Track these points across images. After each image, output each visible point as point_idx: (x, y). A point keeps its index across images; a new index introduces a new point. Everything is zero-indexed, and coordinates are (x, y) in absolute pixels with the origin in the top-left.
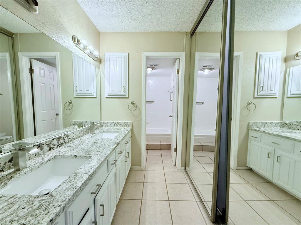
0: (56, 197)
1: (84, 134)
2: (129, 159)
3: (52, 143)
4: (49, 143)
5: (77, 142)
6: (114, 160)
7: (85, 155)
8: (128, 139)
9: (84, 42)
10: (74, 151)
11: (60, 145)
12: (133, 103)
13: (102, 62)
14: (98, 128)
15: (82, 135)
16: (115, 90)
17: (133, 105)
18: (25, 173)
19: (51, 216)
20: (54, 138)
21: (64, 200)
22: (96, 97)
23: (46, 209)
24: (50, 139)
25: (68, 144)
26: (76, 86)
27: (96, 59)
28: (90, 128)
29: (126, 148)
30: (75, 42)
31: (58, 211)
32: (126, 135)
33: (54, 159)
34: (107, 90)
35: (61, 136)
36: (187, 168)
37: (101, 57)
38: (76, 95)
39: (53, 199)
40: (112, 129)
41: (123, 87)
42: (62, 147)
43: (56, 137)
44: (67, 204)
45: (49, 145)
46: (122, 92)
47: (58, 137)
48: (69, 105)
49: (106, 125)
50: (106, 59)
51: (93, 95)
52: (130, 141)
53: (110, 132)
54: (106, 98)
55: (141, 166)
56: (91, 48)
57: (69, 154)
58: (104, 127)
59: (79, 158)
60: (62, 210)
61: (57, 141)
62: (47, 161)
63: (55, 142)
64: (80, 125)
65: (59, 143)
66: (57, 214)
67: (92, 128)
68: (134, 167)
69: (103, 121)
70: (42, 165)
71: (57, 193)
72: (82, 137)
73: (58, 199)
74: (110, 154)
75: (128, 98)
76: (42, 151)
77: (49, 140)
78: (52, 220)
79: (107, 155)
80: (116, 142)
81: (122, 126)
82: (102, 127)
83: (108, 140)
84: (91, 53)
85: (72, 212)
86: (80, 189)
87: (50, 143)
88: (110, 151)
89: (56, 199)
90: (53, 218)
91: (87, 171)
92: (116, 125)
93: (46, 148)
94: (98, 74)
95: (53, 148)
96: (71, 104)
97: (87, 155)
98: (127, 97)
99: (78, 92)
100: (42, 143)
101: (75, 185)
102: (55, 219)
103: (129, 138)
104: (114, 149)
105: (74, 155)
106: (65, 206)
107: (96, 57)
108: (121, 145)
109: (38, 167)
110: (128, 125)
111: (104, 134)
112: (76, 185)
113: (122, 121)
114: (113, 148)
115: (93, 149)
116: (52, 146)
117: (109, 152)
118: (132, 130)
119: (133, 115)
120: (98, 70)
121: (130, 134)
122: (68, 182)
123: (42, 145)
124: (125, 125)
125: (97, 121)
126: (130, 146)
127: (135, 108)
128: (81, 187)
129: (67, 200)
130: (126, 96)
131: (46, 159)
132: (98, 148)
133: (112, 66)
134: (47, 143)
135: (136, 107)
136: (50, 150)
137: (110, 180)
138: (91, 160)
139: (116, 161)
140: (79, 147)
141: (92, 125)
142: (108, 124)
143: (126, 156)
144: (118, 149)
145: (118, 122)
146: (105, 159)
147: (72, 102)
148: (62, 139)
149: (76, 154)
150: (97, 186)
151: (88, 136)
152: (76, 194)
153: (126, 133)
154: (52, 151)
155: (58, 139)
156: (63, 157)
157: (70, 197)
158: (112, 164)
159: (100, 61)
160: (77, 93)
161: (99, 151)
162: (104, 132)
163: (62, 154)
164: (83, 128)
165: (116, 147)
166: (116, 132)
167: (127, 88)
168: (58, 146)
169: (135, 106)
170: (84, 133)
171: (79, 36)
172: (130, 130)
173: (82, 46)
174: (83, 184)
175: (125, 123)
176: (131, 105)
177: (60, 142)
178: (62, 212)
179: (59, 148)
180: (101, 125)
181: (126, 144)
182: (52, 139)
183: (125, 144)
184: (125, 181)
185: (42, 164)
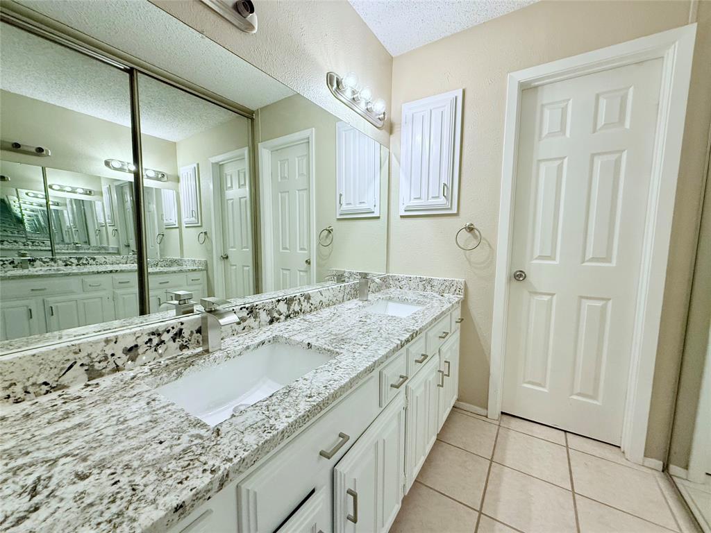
0: (222, 440)
1: (345, 299)
2: (452, 383)
3: (277, 309)
4: (270, 308)
5: (326, 313)
6: (401, 377)
7: (327, 347)
8: (451, 324)
9: (349, 82)
10: (311, 334)
11: (292, 316)
12: (470, 229)
13: (396, 130)
14: (379, 289)
15: (341, 300)
16: (424, 196)
17: (469, 235)
18: (215, 360)
19: (185, 492)
20: (280, 298)
21: (231, 456)
22: (379, 218)
23: (189, 464)
24: (273, 300)
25: (308, 317)
26: (341, 195)
27: (380, 124)
28: (358, 285)
29: (444, 349)
30: (332, 86)
31: (203, 485)
32: (443, 313)
33: (272, 342)
34: (405, 199)
35: (294, 295)
36: (674, 469)
37: (394, 117)
38: (341, 215)
39: (215, 443)
40: (411, 295)
41: (445, 185)
42: (293, 321)
43: (284, 298)
44: (235, 472)
45: (269, 312)
46: (442, 200)
47: (288, 297)
48: (327, 237)
49: (397, 283)
50: (403, 121)
51: (373, 212)
52: (458, 334)
53: (404, 301)
54: (402, 217)
55: (487, 409)
56: (365, 94)
57: (298, 338)
58: (392, 289)
59: (315, 352)
60: (217, 485)
61: (286, 306)
62: (258, 345)
63: (282, 307)
64: (340, 278)
65: (291, 310)
66: (198, 494)
67: (363, 287)
68: (468, 405)
69: (391, 274)
70: (248, 351)
71: (230, 429)
72: (339, 306)
73: (223, 447)
74: (387, 357)
75: (457, 215)
76: (257, 323)
77: (270, 300)
78: (181, 506)
79: (376, 359)
80: (411, 328)
81: (437, 289)
82: (388, 287)
83: (393, 318)
84: (367, 109)
85: (255, 493)
86: (280, 437)
87: (273, 309)
88: (388, 350)
89: (219, 447)
90: (184, 502)
91: (313, 390)
92: (421, 287)
93: (264, 317)
94: (385, 161)
95: (278, 319)
96: (330, 235)
97: (332, 349)
98: (455, 212)
99: (344, 207)
100: (257, 305)
101: (272, 421)
102: (192, 506)
103: (454, 323)
104: (402, 346)
105: (307, 342)
106: (227, 475)
107: (379, 118)
108: (426, 338)
109: (240, 354)
110: (453, 289)
111: (390, 304)
112: (275, 422)
113: (438, 278)
114: (399, 342)
115: (349, 336)
116: (276, 315)
117: (382, 352)
118: (464, 303)
119: (470, 262)
120: (385, 150)
121: (457, 314)
122: (264, 408)
123: (257, 310)
124: (447, 287)
125: (376, 272)
126: (457, 346)
127: (475, 242)
128: (283, 432)
129: (236, 461)
130: (451, 209)
131: (257, 341)
132: (361, 336)
133: (418, 138)
134: (266, 308)
135: (479, 239)
136: (271, 322)
137: (387, 427)
138: (335, 364)
139: (405, 378)
140: (325, 325)
141: (363, 280)
142: (403, 283)
143: (439, 371)
144: (416, 348)
145: (426, 280)
146: (370, 370)
147: (332, 230)
148: (296, 302)
149: (313, 342)
150: (340, 436)
151: (354, 303)
152: (267, 450)
153: (444, 309)
154: (276, 324)
155: (289, 301)
156: (288, 342)
157: (246, 453)
158: (392, 386)
159: (390, 128)
160: (342, 209)
161: (362, 345)
162: (390, 299)
163: (286, 336)
164: (343, 285)
165: (407, 341)
166: (419, 303)
167: (456, 186)
168: (288, 316)
169: (476, 237)
170: (345, 297)
171: (340, 72)
172: (458, 302)
173: (348, 95)
174: (291, 425)
175: (447, 284)
176: (465, 233)
177: (292, 307)
178: (217, 492)
179: (289, 321)
180: (386, 282)
181: (444, 338)
182: (277, 299)
183: (440, 337)
184: (434, 438)
185: (248, 348)
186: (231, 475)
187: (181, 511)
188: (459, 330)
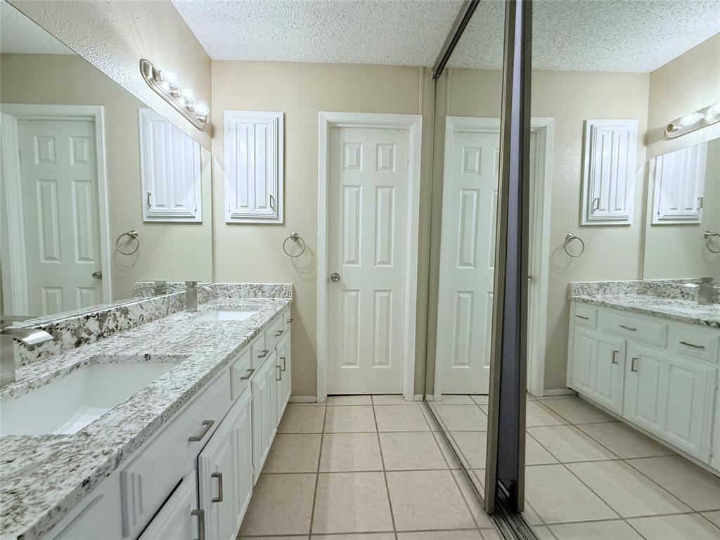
0: (96, 437)
1: (169, 312)
2: (287, 375)
3: (85, 328)
4: (77, 326)
5: (150, 327)
6: (248, 370)
7: (172, 354)
8: (283, 323)
9: (170, 77)
10: (144, 347)
11: (105, 335)
12: (295, 238)
13: (218, 133)
14: (206, 300)
15: (165, 314)
16: (251, 204)
17: (295, 243)
18: (11, 393)
19: (85, 473)
20: (89, 314)
21: (118, 440)
22: (201, 223)
23: (70, 460)
24: (80, 317)
25: (127, 334)
26: (149, 194)
27: (201, 125)
28: (185, 296)
29: (279, 347)
30: (147, 75)
31: (102, 463)
32: (278, 313)
33: (89, 364)
34: (231, 206)
35: (107, 310)
36: (429, 397)
37: (215, 121)
38: (149, 217)
39: (89, 440)
40: (242, 303)
41: (271, 196)
42: (110, 339)
43: (95, 313)
44: (127, 452)
45: (75, 332)
46: (269, 211)
47: (100, 312)
48: (129, 243)
49: (226, 292)
50: (226, 127)
51: (194, 217)
52: (289, 334)
53: (237, 309)
54: (228, 224)
55: (316, 395)
56: (187, 93)
57: (130, 353)
58: (221, 299)
59: (156, 362)
60: (114, 462)
61: (98, 323)
62: (72, 369)
63: (93, 325)
64: (160, 289)
65: (104, 328)
66: (100, 470)
67: (191, 298)
68: (300, 397)
69: (218, 284)
70: (58, 377)
71: (99, 429)
72: (164, 319)
73: (103, 440)
74: (237, 350)
75: (283, 225)
76: (58, 346)
77: (76, 317)
78: (88, 482)
79: (230, 352)
80: (253, 326)
81: (267, 295)
82: (216, 296)
83: (231, 323)
84: (187, 108)
85: (140, 477)
86: (160, 421)
87: (80, 327)
88: (238, 345)
89: (98, 442)
90: (89, 477)
91: (177, 384)
92: (252, 294)
93: (68, 338)
94: (206, 164)
95: (88, 339)
96: (135, 241)
97: (178, 354)
98: (282, 222)
99: (154, 208)
100: (58, 324)
101: (146, 412)
102: (96, 482)
103: (286, 323)
104: (249, 342)
105: (144, 354)
106: (122, 455)
107: (200, 120)
108: (265, 337)
109: (47, 383)
110: (282, 293)
111: (221, 313)
112: (150, 412)
113: (268, 284)
114: (246, 338)
115: (192, 342)
116: (84, 335)
117: (233, 347)
118: (293, 305)
119: (295, 267)
120: (205, 153)
121: (288, 315)
122: (129, 408)
123: (58, 331)
124: (276, 292)
125: (204, 283)
126: (288, 345)
127: (299, 250)
128: (162, 416)
129: (127, 441)
130: (277, 219)
131: (70, 363)
132: (205, 340)
133: (243, 147)
134: (71, 327)
135: (304, 248)
136: (78, 344)
137: (236, 419)
138: (189, 363)
139: (252, 371)
140: (157, 337)
141: (191, 290)
142: (233, 291)
143: (277, 366)
144: (259, 345)
145: (257, 286)
146: (225, 362)
147: (136, 235)
148: (110, 318)
149: (151, 352)
150: (204, 424)
151: (182, 316)
152: (150, 432)
153: (278, 309)
154: (84, 347)
155: (101, 318)
156: (114, 360)
157: (134, 436)
158: (242, 378)
159: (212, 132)
160: (150, 210)
161: (210, 346)
162: (221, 308)
163: (110, 354)
164: (167, 296)
165: (252, 337)
166: (252, 309)
167: (280, 198)
168: (100, 336)
169: (300, 245)
170: (170, 309)
171: (157, 63)
172: (288, 304)
173: (164, 87)
174: (168, 410)
175: (277, 288)
176: (291, 242)
177: (105, 325)
178: (115, 469)
179: (102, 342)
180: (211, 295)
181: (279, 335)
182: (86, 315)
183: (276, 335)
184: (275, 430)
185: (58, 373)
186: (125, 454)
187: (87, 486)
188: (290, 331)
